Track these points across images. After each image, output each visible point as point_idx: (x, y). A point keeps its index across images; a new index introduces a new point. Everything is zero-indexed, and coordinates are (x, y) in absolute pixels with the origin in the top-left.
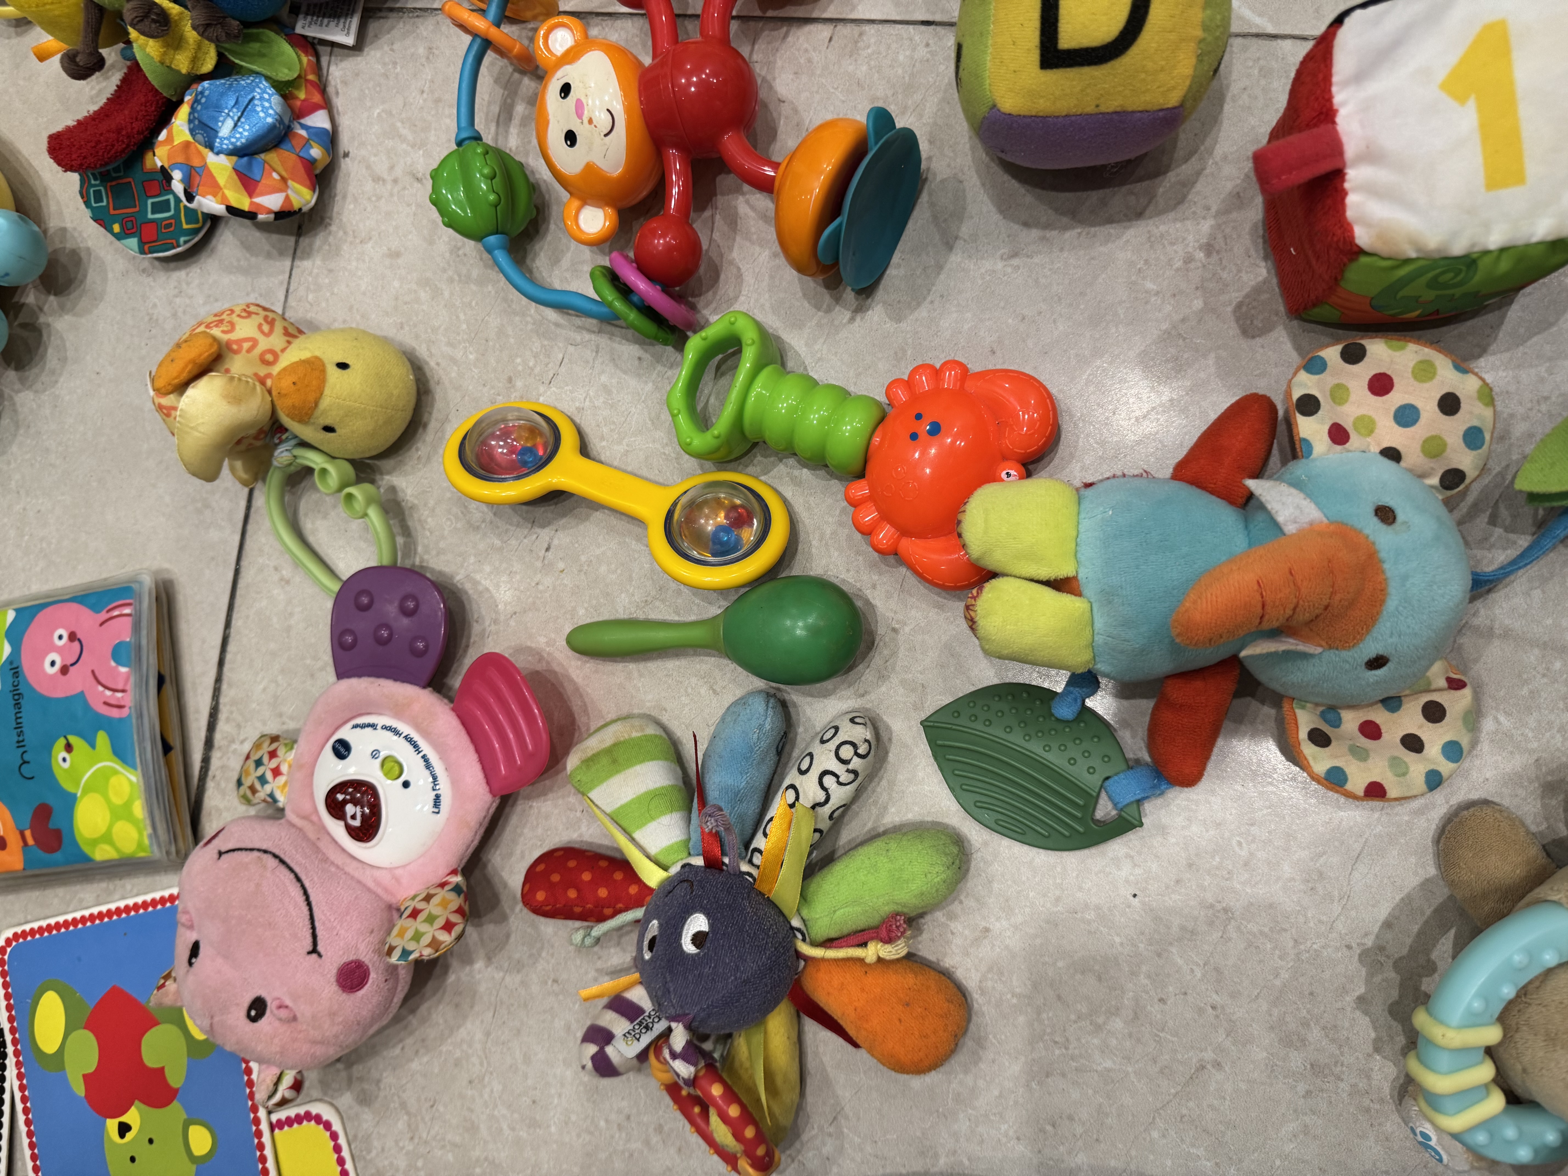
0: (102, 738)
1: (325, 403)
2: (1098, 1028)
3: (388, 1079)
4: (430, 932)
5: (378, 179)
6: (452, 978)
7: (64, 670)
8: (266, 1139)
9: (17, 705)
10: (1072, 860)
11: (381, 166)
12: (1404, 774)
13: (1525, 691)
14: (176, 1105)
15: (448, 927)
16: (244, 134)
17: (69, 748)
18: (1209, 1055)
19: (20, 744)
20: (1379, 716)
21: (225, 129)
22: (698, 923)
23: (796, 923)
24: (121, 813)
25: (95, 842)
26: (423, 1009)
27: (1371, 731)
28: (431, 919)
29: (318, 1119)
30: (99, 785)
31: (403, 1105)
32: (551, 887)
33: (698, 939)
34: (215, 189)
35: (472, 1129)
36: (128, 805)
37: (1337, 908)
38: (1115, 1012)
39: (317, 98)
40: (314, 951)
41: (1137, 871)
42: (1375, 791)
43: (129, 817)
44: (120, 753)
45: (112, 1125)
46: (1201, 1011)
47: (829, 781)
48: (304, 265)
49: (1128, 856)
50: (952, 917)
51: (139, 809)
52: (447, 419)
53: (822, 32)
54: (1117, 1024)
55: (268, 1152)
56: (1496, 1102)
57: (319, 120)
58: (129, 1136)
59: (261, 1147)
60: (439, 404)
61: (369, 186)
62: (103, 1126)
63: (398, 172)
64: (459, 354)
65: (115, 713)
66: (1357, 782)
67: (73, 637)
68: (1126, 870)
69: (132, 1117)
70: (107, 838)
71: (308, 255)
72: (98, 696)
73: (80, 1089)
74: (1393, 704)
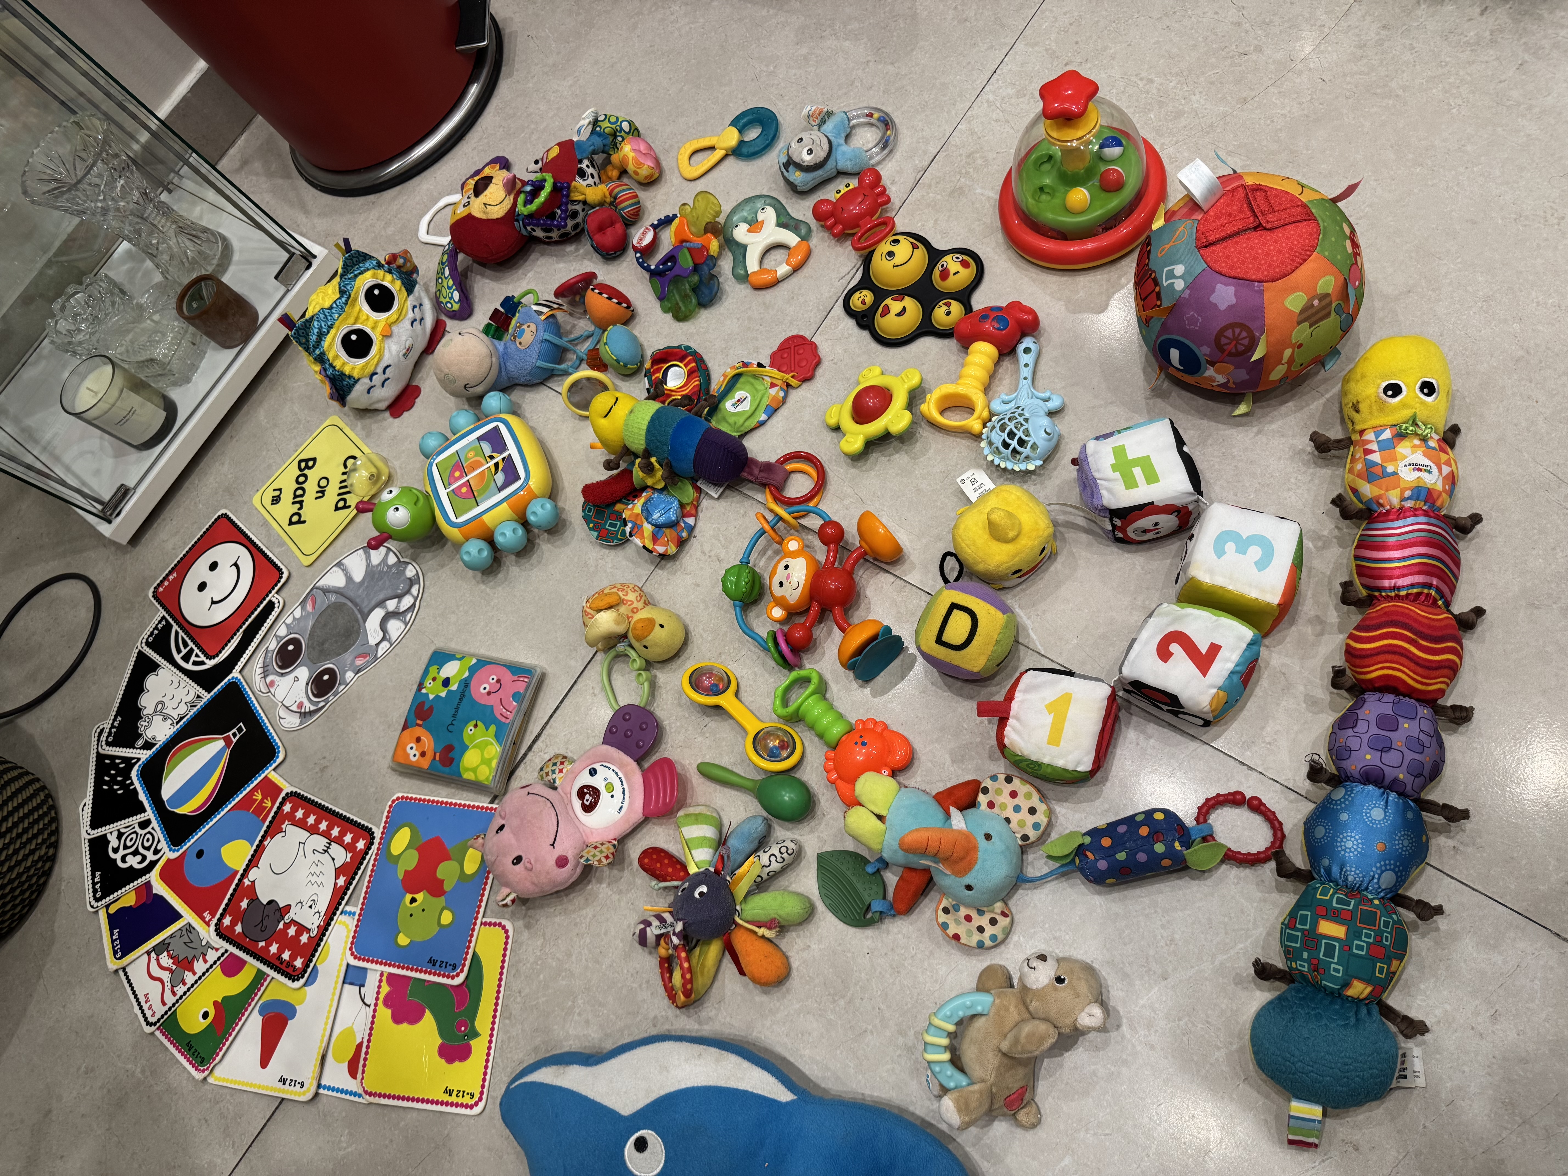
0: (493, 728)
1: (649, 638)
2: (834, 1001)
3: (543, 920)
4: (599, 856)
5: (703, 552)
6: (590, 887)
7: (489, 693)
8: (477, 927)
9: (461, 699)
10: (851, 930)
11: (707, 548)
12: (971, 938)
14: (443, 898)
15: (607, 857)
16: (661, 520)
17: (476, 726)
18: (870, 1027)
19: (454, 716)
20: (974, 914)
21: (656, 516)
22: (704, 889)
23: (738, 908)
24: (486, 762)
25: (467, 770)
26: (571, 896)
27: (968, 918)
28: (601, 852)
29: (504, 927)
30: (481, 747)
31: (544, 934)
32: (651, 859)
33: (701, 894)
34: (642, 537)
35: (569, 955)
36: (491, 760)
37: (938, 987)
38: (843, 997)
39: (693, 512)
40: (553, 845)
41: (871, 944)
42: (956, 937)
43: (489, 766)
44: (497, 737)
45: (408, 897)
46: (874, 1008)
47: (773, 858)
48: (659, 572)
50: (799, 936)
51: (494, 763)
52: (688, 658)
53: (892, 579)
54: (842, 1002)
55: (475, 933)
56: (946, 1056)
57: (691, 521)
58: (414, 904)
59: (473, 930)
60: (688, 651)
61: (699, 554)
62: (404, 896)
63: (712, 554)
64: (705, 635)
65: (503, 720)
66: (951, 931)
67: (498, 681)
68: (869, 942)
69: (420, 897)
70: (474, 770)
71: (662, 568)
72: (499, 710)
73: (401, 875)
74: (981, 913)
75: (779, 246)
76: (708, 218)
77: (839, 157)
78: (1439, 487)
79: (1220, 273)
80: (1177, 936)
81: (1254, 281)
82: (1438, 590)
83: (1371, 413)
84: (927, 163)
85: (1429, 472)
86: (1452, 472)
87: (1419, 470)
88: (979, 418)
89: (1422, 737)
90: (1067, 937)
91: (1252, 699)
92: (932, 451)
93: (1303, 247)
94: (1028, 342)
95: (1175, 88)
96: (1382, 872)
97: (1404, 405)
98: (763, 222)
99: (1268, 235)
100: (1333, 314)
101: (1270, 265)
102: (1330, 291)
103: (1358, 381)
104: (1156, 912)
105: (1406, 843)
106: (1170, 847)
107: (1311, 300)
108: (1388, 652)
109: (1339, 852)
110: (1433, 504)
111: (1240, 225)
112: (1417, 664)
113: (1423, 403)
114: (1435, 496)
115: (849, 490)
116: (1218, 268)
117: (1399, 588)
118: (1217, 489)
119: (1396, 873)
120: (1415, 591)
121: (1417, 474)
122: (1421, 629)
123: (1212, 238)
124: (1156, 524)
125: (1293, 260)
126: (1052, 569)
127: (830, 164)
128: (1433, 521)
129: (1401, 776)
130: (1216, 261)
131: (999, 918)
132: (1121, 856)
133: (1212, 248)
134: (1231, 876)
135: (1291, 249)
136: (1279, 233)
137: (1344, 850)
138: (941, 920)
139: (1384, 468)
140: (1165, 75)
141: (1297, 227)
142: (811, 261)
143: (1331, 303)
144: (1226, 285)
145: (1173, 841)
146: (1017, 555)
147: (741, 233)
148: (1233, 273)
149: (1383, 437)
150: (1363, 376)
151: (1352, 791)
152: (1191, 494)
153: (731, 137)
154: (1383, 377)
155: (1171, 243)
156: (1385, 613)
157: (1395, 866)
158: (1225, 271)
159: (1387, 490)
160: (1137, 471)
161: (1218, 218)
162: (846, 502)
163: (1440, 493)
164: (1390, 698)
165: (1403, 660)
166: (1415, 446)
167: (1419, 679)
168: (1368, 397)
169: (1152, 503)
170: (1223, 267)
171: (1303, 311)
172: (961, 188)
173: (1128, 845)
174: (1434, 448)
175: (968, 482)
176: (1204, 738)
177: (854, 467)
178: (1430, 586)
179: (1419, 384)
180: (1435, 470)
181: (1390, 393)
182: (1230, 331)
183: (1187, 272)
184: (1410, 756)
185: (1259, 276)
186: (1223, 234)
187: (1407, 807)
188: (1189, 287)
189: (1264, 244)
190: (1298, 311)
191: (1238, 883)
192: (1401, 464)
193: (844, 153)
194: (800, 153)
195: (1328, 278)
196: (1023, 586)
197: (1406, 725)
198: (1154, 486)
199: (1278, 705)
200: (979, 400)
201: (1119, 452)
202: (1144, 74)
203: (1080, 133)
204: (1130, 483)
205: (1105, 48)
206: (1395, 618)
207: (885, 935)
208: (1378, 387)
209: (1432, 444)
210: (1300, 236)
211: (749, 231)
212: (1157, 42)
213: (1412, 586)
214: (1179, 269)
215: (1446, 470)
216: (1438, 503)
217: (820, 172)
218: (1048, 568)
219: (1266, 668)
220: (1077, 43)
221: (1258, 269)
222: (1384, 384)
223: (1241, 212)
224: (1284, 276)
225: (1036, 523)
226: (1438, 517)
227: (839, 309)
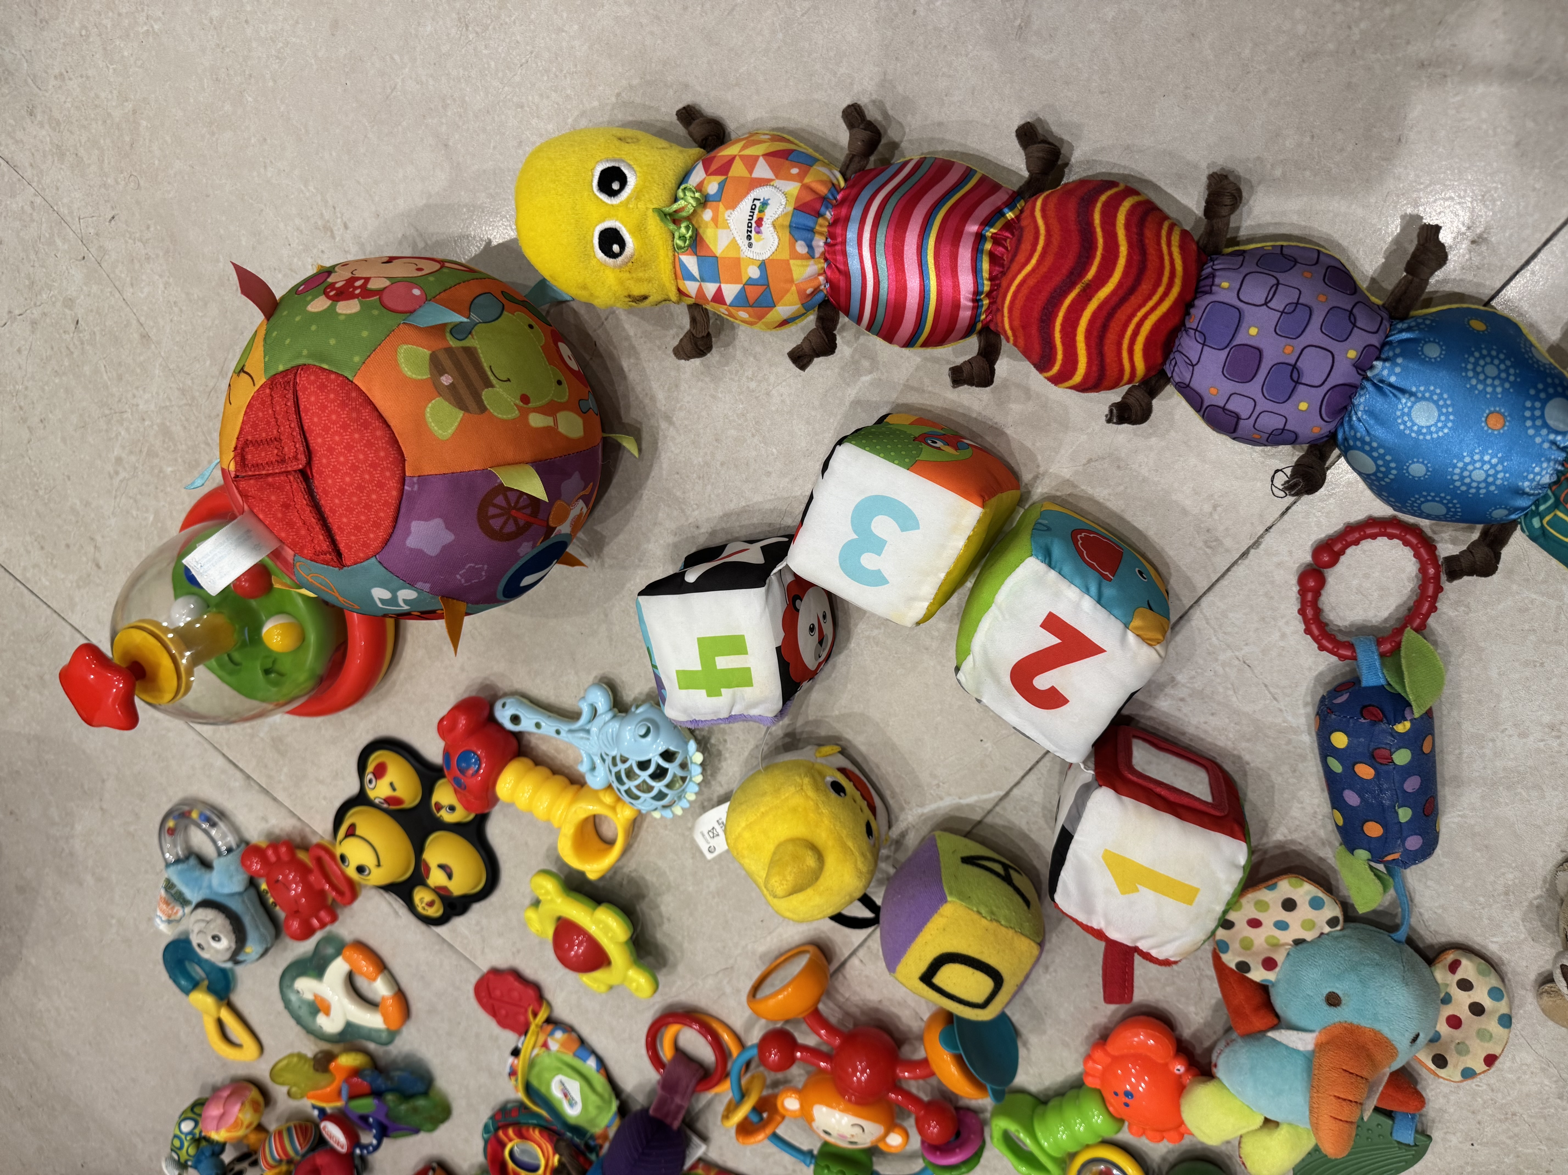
10: (1429, 1157)
12: (1491, 1036)
13: (1486, 921)
20: (1447, 1011)
27: (1455, 1022)
41: (1459, 1134)
49: (1446, 1133)
53: (855, 961)
66: (1478, 1065)
68: (1454, 1140)
74: (1447, 1000)
75: (350, 981)
76: (308, 1068)
77: (227, 891)
78: (793, 188)
79: (386, 542)
80: (1547, 719)
81: (402, 491)
82: (988, 222)
83: (649, 281)
84: (238, 774)
85: (765, 204)
86: (767, 155)
87: (759, 222)
88: (613, 808)
89: (1278, 303)
90: (1511, 876)
91: (1128, 516)
92: (660, 863)
93: (343, 405)
94: (503, 715)
95: (127, 430)
96: (1545, 425)
97: (639, 229)
98: (316, 996)
99: (321, 460)
100: (469, 342)
101: (374, 466)
102: (428, 353)
103: (592, 295)
104: (1493, 740)
105: (1491, 370)
106: (1404, 741)
107: (439, 390)
108: (1101, 338)
109: (1489, 492)
110: (823, 199)
111: (301, 501)
112: (1132, 290)
113: (637, 195)
114: (809, 197)
115: (710, 982)
116: (376, 544)
117: (977, 293)
118: (757, 498)
119: (1550, 397)
120: (986, 266)
121: (767, 227)
122: (1064, 271)
123: (325, 546)
124: (812, 629)
125: (366, 425)
126: (863, 749)
127: (235, 905)
128: (856, 213)
129: (1352, 354)
130: (365, 545)
131: (1460, 974)
132: (1404, 814)
133: (342, 546)
134: (1452, 613)
135: (345, 427)
136: (316, 442)
137: (1488, 485)
138: (1458, 1077)
139: (751, 282)
140: (110, 439)
141: (307, 410)
142: (373, 942)
143: (449, 350)
144: (408, 533)
145: (1394, 734)
146: (844, 846)
147: (331, 1024)
148: (388, 523)
149: (694, 270)
150: (585, 287)
151: (1362, 440)
152: (768, 591)
153: (202, 1000)
154: (588, 256)
155: (337, 595)
156: (1024, 327)
157: (1535, 398)
158: (382, 534)
159: (792, 281)
160: (723, 662)
161: (291, 524)
162: (728, 990)
163: (806, 188)
164: (1189, 345)
165: (1121, 315)
166: (715, 219)
167: (1161, 290)
168: (621, 283)
169: (778, 649)
170: (375, 537)
171: (460, 404)
172: (273, 739)
173: (1387, 803)
174: (722, 186)
175: (713, 842)
176: (1187, 603)
177: (675, 966)
178: (980, 238)
179: (603, 197)
180: (761, 193)
181: (616, 248)
182: (491, 522)
183: (384, 585)
184: (1313, 334)
185: (393, 484)
186: (317, 528)
187: (1410, 350)
188: (411, 585)
189: (336, 471)
190: (461, 414)
191: (1468, 606)
192: (747, 253)
193: (222, 885)
194: (217, 951)
195: (401, 359)
196: (887, 794)
197: (1253, 331)
198: (751, 643)
199: (1145, 480)
200: (586, 808)
201: (688, 680)
202: (110, 468)
203: (166, 663)
204: (743, 678)
205: (73, 510)
206: (1036, 314)
207: (1446, 1116)
208: (605, 265)
209: (712, 187)
210: (323, 408)
211: (327, 1013)
212: (64, 440)
213: (976, 271)
214: (379, 594)
215: (762, 170)
216: (823, 190)
217: (247, 921)
218: (862, 754)
219: (1075, 486)
220: (68, 546)
221: (381, 485)
222: (600, 255)
223: (280, 488)
224: (394, 441)
225: (794, 810)
226: (849, 201)
227: (442, 930)
